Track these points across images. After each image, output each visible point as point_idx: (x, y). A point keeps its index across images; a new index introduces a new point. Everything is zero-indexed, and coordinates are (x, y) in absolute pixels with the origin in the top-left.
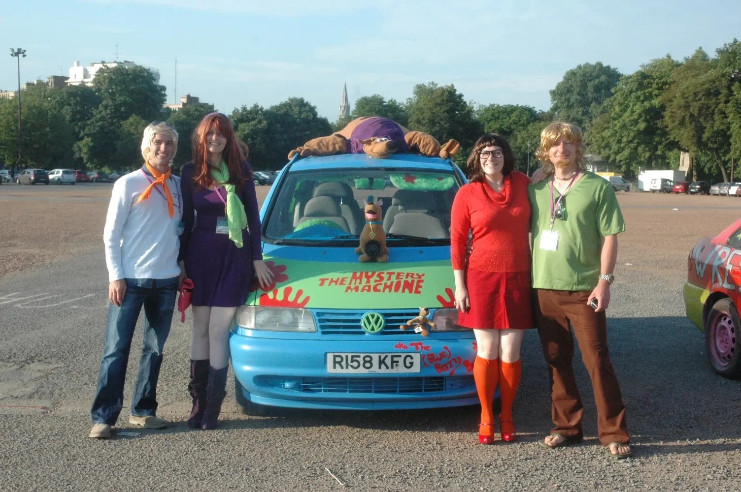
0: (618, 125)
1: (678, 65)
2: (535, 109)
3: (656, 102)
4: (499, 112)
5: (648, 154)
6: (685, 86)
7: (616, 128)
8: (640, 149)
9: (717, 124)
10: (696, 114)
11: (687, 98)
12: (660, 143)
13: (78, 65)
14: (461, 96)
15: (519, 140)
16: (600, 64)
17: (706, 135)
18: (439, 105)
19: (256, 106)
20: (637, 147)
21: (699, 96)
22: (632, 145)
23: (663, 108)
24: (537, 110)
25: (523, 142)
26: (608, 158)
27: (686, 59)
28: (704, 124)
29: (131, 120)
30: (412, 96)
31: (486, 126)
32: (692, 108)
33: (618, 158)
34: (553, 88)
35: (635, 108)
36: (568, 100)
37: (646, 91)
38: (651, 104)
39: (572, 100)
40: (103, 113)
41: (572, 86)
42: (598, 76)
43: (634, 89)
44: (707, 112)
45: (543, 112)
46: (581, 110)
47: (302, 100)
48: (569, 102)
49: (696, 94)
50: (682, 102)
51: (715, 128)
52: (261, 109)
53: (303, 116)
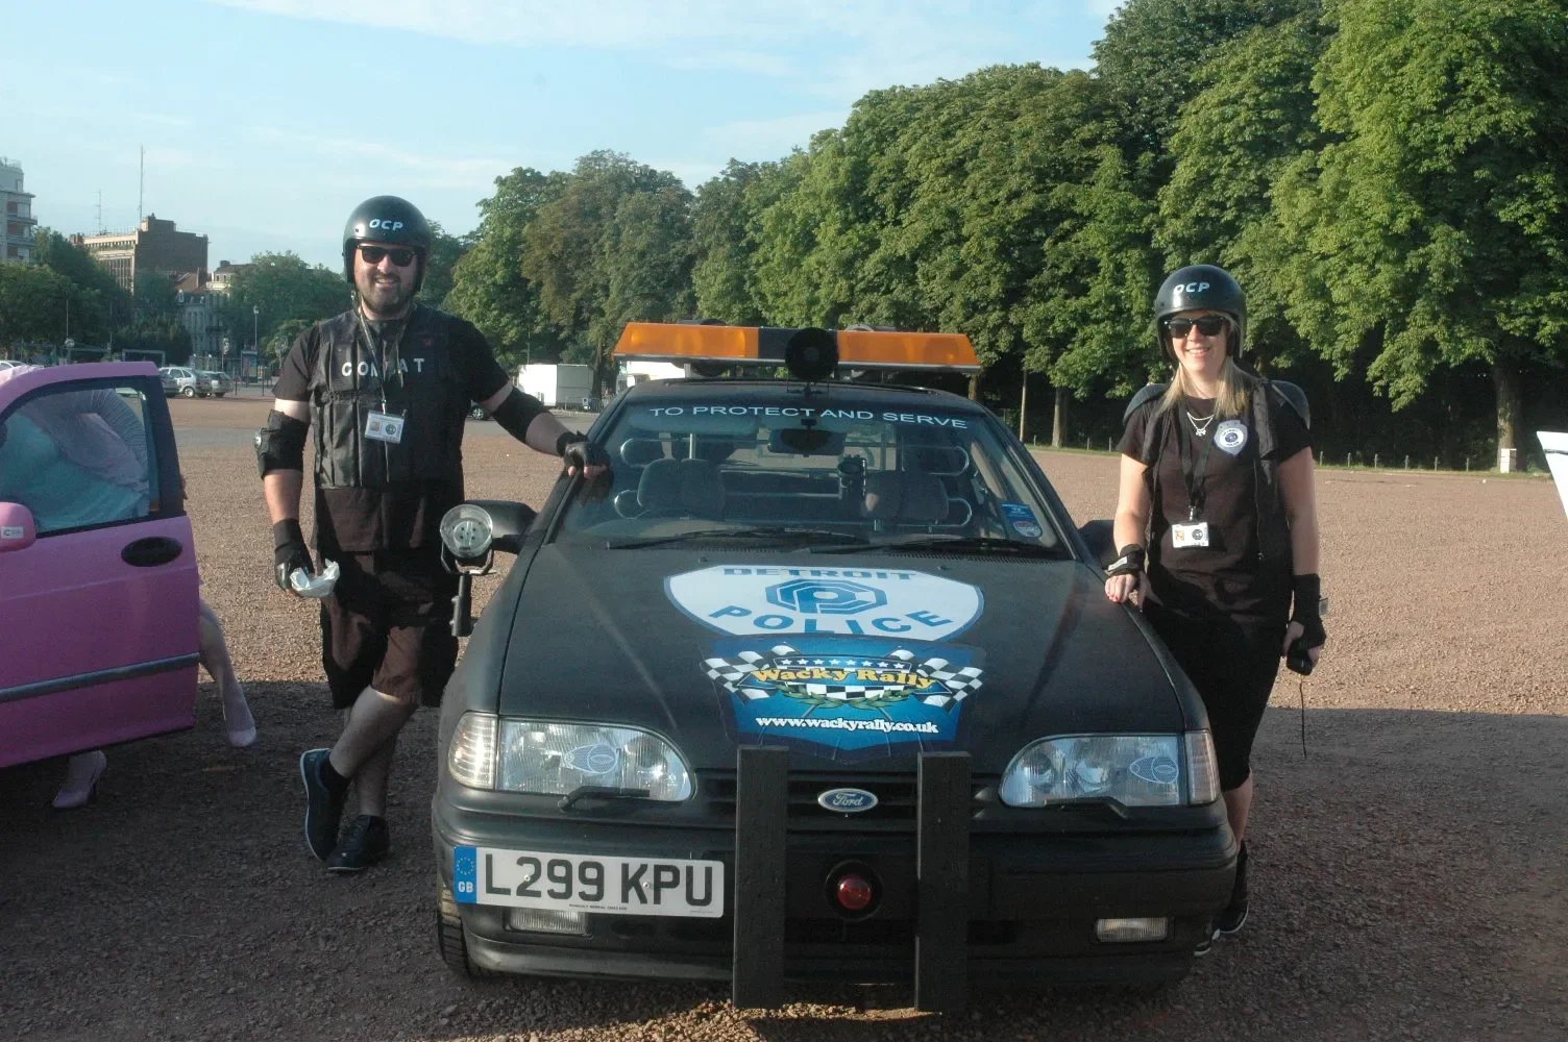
5: (514, 333)
10: (556, 252)
32: (554, 240)
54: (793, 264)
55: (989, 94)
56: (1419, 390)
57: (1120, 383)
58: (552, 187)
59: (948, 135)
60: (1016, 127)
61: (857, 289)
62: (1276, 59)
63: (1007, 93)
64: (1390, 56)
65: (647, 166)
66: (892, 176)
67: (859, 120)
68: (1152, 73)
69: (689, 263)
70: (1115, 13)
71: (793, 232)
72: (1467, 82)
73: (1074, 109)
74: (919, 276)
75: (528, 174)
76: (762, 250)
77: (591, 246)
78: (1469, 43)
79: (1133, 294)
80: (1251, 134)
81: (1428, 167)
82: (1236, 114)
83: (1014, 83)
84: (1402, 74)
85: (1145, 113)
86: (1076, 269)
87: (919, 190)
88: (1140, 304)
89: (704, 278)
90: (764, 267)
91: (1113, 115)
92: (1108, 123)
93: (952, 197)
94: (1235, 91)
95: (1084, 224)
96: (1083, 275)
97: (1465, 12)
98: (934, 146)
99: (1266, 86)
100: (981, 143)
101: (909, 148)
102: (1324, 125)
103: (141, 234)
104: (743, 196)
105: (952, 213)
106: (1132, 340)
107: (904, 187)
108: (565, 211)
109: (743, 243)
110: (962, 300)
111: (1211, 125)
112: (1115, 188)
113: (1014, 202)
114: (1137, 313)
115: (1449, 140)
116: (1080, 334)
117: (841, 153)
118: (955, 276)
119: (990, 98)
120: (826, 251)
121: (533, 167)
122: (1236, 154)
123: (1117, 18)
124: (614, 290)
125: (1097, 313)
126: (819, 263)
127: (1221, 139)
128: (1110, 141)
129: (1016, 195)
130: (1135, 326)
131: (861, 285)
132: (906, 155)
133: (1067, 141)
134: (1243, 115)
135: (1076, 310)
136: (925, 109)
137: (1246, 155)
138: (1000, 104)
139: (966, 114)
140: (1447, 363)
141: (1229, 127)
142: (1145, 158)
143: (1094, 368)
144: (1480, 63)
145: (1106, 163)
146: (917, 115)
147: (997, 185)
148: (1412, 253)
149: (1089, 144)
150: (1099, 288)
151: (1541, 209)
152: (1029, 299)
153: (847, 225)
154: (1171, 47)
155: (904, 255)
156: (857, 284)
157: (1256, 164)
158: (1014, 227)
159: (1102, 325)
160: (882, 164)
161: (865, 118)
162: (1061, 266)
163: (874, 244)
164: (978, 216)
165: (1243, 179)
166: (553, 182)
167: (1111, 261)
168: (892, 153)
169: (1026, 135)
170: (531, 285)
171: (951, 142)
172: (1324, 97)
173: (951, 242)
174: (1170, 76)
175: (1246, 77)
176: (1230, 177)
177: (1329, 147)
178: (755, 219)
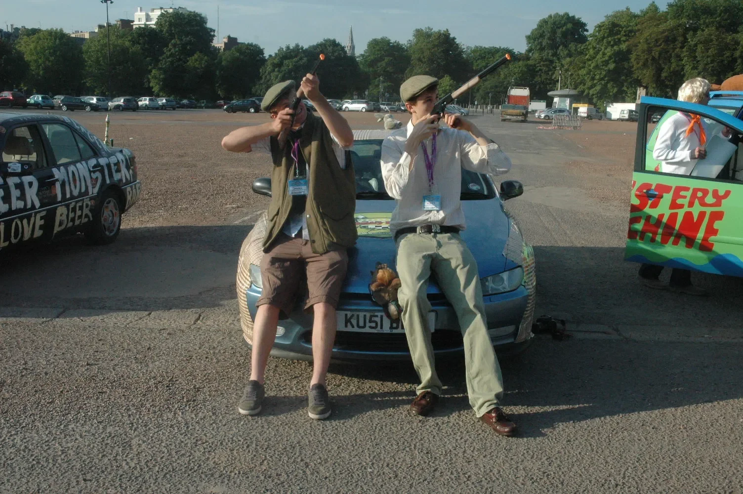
0: (593, 65)
1: (635, 16)
2: (514, 51)
3: (624, 46)
4: (485, 52)
5: (616, 90)
6: (648, 34)
7: (591, 67)
8: (609, 85)
9: (673, 66)
10: (657, 57)
11: (649, 44)
12: (626, 81)
13: (141, 10)
14: (454, 38)
15: (502, 76)
16: (567, 14)
17: (664, 75)
18: (437, 46)
19: (297, 46)
20: (607, 83)
21: (659, 43)
22: (603, 82)
23: (629, 51)
24: (516, 51)
25: (505, 78)
26: (583, 92)
27: (642, 11)
28: (663, 66)
29: (196, 56)
30: (411, 38)
31: (475, 64)
32: (653, 52)
33: (591, 92)
34: (529, 33)
35: (606, 51)
36: (541, 43)
37: (616, 37)
38: (620, 49)
39: (544, 44)
40: (173, 50)
41: (544, 32)
42: (565, 24)
43: (606, 35)
44: (666, 56)
45: (521, 54)
46: (551, 52)
47: (334, 41)
48: (542, 45)
49: (657, 41)
50: (645, 47)
51: (672, 69)
52: (302, 48)
53: (336, 54)
77: (671, 55)
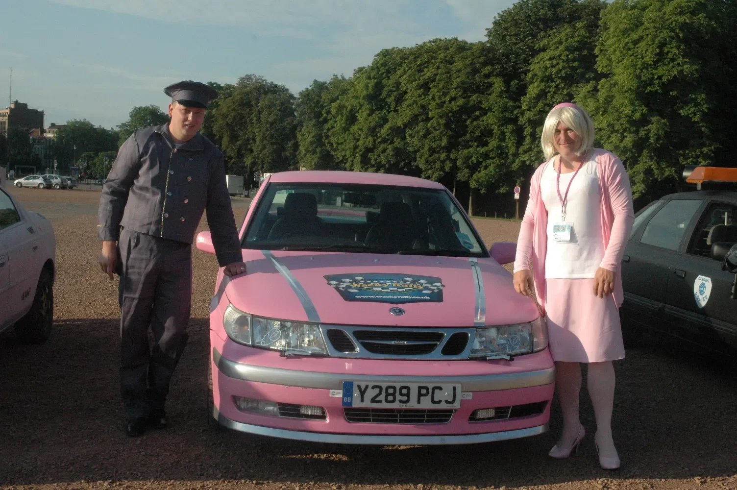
54: (346, 129)
55: (439, 52)
56: (643, 191)
57: (502, 186)
58: (226, 91)
59: (420, 71)
60: (454, 67)
61: (377, 141)
62: (576, 39)
63: (448, 52)
64: (632, 39)
65: (272, 82)
66: (394, 89)
67: (378, 63)
68: (515, 44)
69: (294, 128)
70: (497, 16)
71: (346, 114)
72: (668, 52)
73: (480, 60)
74: (407, 136)
75: (214, 85)
76: (330, 123)
77: (246, 120)
78: (670, 34)
79: (509, 145)
80: (565, 73)
81: (650, 90)
82: (558, 64)
83: (452, 47)
84: (638, 48)
85: (513, 62)
86: (482, 134)
87: (407, 96)
88: (512, 150)
89: (302, 135)
90: (331, 131)
91: (498, 63)
92: (496, 67)
93: (422, 100)
94: (557, 53)
95: (487, 113)
96: (485, 137)
97: (667, 20)
98: (414, 76)
99: (571, 52)
100: (437, 75)
101: (402, 76)
102: (599, 70)
103: (11, 110)
104: (321, 98)
105: (423, 107)
106: (508, 167)
107: (399, 94)
108: (234, 103)
109: (321, 119)
110: (428, 147)
111: (546, 68)
112: (500, 96)
113: (453, 102)
114: (511, 154)
115: (660, 78)
116: (484, 164)
117: (369, 78)
118: (425, 136)
119: (440, 54)
120: (363, 124)
121: (217, 82)
122: (558, 82)
123: (498, 18)
124: (258, 139)
125: (492, 154)
126: (359, 129)
127: (551, 75)
128: (497, 75)
129: (453, 99)
130: (510, 160)
131: (379, 140)
132: (401, 80)
133: (478, 75)
134: (561, 64)
135: (483, 152)
136: (410, 58)
137: (562, 83)
138: (446, 57)
139: (429, 61)
140: (657, 179)
141: (555, 70)
142: (514, 83)
143: (491, 180)
144: (674, 43)
145: (496, 85)
146: (406, 61)
147: (445, 94)
148: (642, 129)
149: (488, 76)
150: (493, 143)
151: (699, 110)
152: (460, 147)
153: (372, 112)
154: (525, 32)
155: (400, 126)
156: (377, 139)
157: (566, 87)
158: (453, 114)
159: (495, 160)
160: (389, 83)
161: (381, 62)
162: (475, 132)
163: (386, 121)
164: (436, 108)
165: (561, 94)
166: (227, 89)
167: (499, 130)
168: (394, 78)
169: (459, 71)
170: (217, 137)
171: (422, 74)
172: (601, 57)
173: (423, 120)
174: (524, 45)
175: (562, 47)
176: (555, 93)
177: (603, 80)
178: (327, 108)
